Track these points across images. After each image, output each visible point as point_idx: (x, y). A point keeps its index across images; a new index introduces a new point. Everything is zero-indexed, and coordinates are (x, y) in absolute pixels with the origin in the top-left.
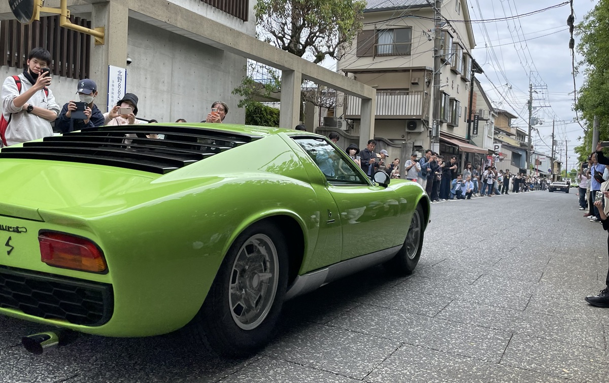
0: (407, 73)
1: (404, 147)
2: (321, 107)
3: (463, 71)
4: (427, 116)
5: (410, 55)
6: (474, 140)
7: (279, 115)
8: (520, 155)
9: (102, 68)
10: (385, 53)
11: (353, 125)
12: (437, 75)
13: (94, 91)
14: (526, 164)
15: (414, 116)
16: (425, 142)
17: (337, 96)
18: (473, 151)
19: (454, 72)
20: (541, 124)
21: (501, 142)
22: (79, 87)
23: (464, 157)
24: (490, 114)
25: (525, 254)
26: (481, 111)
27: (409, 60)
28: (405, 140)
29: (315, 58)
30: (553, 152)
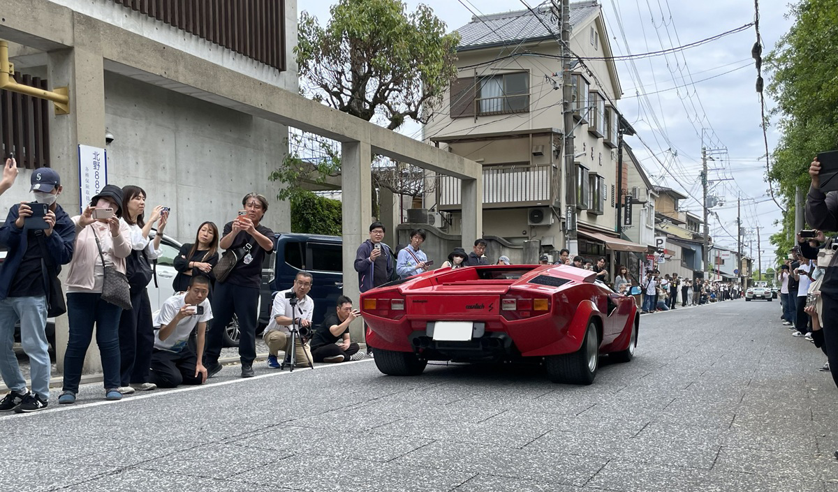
0: (525, 139)
1: (526, 249)
2: (402, 194)
3: (606, 132)
4: (557, 200)
5: (529, 112)
6: (626, 232)
7: (341, 209)
8: (694, 252)
9: (68, 148)
10: (492, 110)
11: (451, 220)
12: (570, 140)
13: (58, 187)
14: (703, 263)
15: (538, 201)
16: (556, 240)
17: (424, 178)
18: (626, 249)
19: (593, 134)
20: (721, 205)
21: (665, 234)
22: (34, 181)
23: (613, 259)
24: (648, 194)
25: (708, 391)
26: (634, 189)
27: (527, 119)
28: (527, 238)
29: (389, 122)
30: (739, 244)
